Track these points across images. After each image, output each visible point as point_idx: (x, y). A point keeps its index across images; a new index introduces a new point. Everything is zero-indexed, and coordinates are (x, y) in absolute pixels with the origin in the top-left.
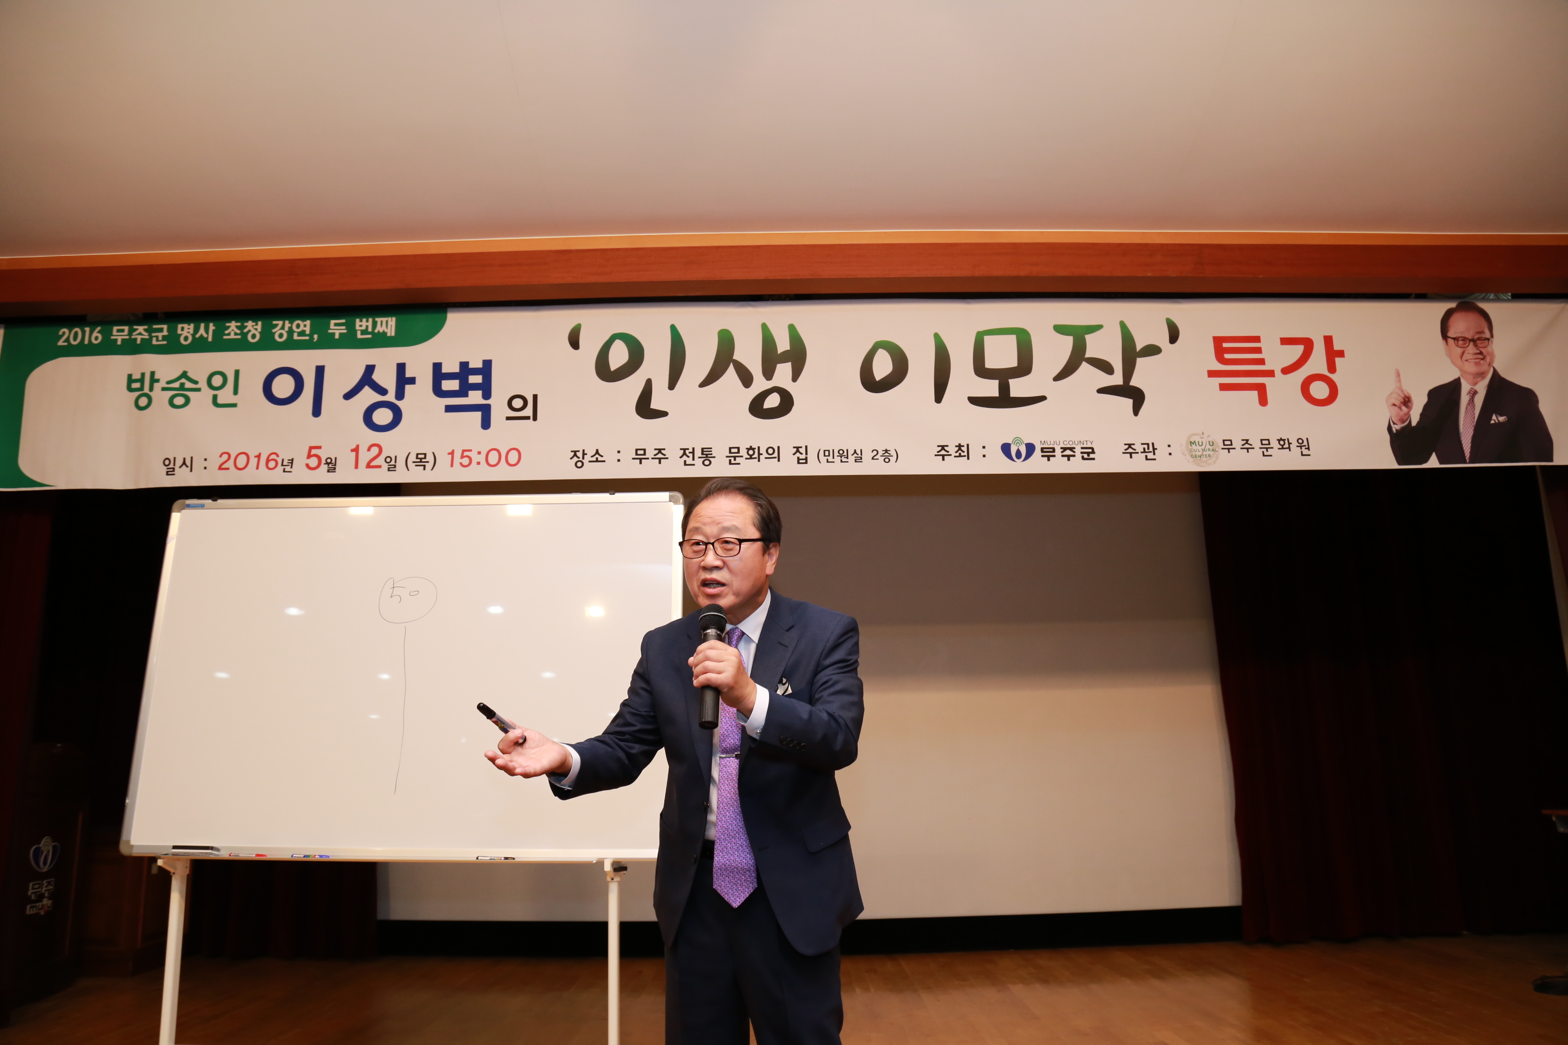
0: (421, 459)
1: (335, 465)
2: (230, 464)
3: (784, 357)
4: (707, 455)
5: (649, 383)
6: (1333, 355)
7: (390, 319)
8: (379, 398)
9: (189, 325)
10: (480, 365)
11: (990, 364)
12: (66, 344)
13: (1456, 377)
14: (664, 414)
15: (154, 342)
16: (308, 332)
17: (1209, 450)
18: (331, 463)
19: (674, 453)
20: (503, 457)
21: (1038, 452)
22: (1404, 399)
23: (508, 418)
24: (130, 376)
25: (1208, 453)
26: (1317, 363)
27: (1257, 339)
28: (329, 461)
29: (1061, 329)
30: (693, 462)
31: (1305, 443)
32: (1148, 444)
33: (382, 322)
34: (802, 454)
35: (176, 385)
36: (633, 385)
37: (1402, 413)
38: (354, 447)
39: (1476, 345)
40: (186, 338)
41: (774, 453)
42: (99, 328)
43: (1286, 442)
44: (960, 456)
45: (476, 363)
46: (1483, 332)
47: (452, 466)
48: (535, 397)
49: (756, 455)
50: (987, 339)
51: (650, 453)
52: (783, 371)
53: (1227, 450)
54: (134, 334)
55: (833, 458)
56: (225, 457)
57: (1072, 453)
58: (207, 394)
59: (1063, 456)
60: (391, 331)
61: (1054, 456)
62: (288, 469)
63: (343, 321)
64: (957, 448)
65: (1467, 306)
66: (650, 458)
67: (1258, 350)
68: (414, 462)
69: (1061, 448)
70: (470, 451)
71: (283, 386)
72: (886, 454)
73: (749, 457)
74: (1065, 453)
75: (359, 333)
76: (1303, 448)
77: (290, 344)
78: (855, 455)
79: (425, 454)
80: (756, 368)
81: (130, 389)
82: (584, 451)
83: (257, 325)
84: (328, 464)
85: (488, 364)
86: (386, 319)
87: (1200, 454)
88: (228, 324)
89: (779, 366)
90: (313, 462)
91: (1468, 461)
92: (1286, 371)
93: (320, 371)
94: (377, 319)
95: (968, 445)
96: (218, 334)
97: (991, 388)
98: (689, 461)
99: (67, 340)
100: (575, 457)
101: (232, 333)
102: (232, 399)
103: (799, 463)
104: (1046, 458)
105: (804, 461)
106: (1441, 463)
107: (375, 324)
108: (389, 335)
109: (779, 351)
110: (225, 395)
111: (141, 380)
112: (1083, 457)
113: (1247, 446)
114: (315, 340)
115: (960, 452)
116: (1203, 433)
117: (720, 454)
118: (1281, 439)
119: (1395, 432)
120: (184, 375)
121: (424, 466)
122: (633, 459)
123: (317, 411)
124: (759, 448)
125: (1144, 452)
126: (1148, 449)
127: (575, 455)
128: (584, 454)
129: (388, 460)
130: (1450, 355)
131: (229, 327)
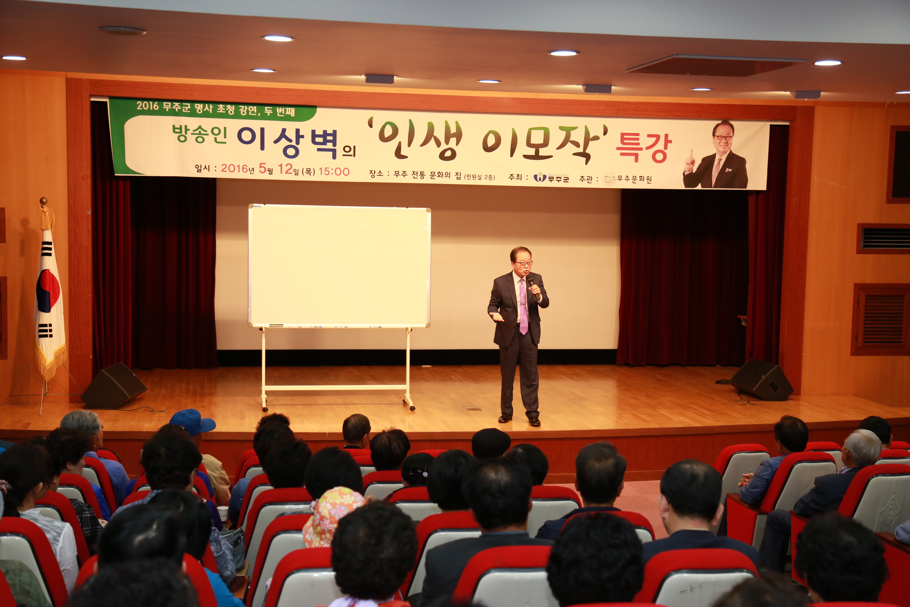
0: (308, 171)
1: (272, 172)
2: (227, 169)
3: (453, 135)
4: (422, 174)
5: (400, 143)
6: (667, 141)
7: (292, 109)
8: (289, 143)
9: (200, 105)
10: (332, 132)
11: (533, 142)
12: (141, 109)
13: (715, 153)
14: (406, 157)
15: (184, 111)
16: (255, 112)
17: (612, 180)
18: (270, 171)
19: (409, 173)
20: (342, 172)
21: (547, 179)
22: (692, 161)
23: (343, 155)
24: (174, 126)
25: (611, 181)
26: (660, 145)
27: (638, 134)
28: (269, 170)
29: (561, 128)
30: (417, 177)
31: (650, 178)
32: (589, 177)
33: (288, 110)
34: (458, 175)
35: (197, 132)
36: (393, 145)
37: (690, 167)
38: (280, 164)
39: (726, 139)
40: (199, 111)
41: (448, 175)
42: (157, 103)
43: (643, 177)
44: (518, 179)
45: (330, 131)
46: (730, 134)
47: (321, 174)
48: (354, 147)
49: (441, 175)
50: (533, 131)
51: (401, 173)
52: (453, 140)
53: (619, 180)
54: (174, 106)
55: (470, 178)
56: (224, 166)
57: (560, 179)
58: (211, 137)
59: (557, 180)
60: (293, 115)
61: (553, 180)
62: (252, 172)
63: (271, 108)
64: (517, 176)
65: (725, 122)
66: (401, 175)
67: (638, 139)
68: (306, 172)
69: (556, 177)
70: (329, 168)
71: (247, 136)
72: (490, 177)
73: (438, 176)
74: (557, 179)
75: (278, 114)
76: (649, 180)
77: (248, 117)
78: (479, 177)
79: (310, 169)
80: (442, 139)
81: (174, 132)
82: (374, 171)
83: (232, 107)
84: (269, 171)
85: (335, 132)
86: (290, 109)
87: (609, 181)
88: (218, 106)
89: (451, 139)
90: (263, 170)
91: (713, 187)
92: (647, 148)
93: (262, 130)
94: (286, 108)
95: (521, 175)
96: (215, 110)
97: (532, 152)
98: (416, 177)
99: (142, 107)
100: (371, 173)
101: (221, 110)
102: (224, 140)
103: (457, 179)
104: (550, 181)
105: (459, 179)
106: (702, 188)
107: (285, 111)
108: (292, 116)
109: (452, 132)
110: (220, 138)
111: (181, 128)
112: (564, 181)
113: (627, 179)
114: (259, 116)
115: (518, 177)
116: (611, 173)
117: (427, 174)
118: (641, 176)
119: (686, 175)
120: (200, 127)
121: (310, 174)
122: (394, 175)
123: (262, 148)
124: (442, 172)
125: (588, 180)
126: (589, 179)
127: (371, 172)
128: (375, 172)
129: (295, 171)
130: (714, 143)
131: (219, 107)
